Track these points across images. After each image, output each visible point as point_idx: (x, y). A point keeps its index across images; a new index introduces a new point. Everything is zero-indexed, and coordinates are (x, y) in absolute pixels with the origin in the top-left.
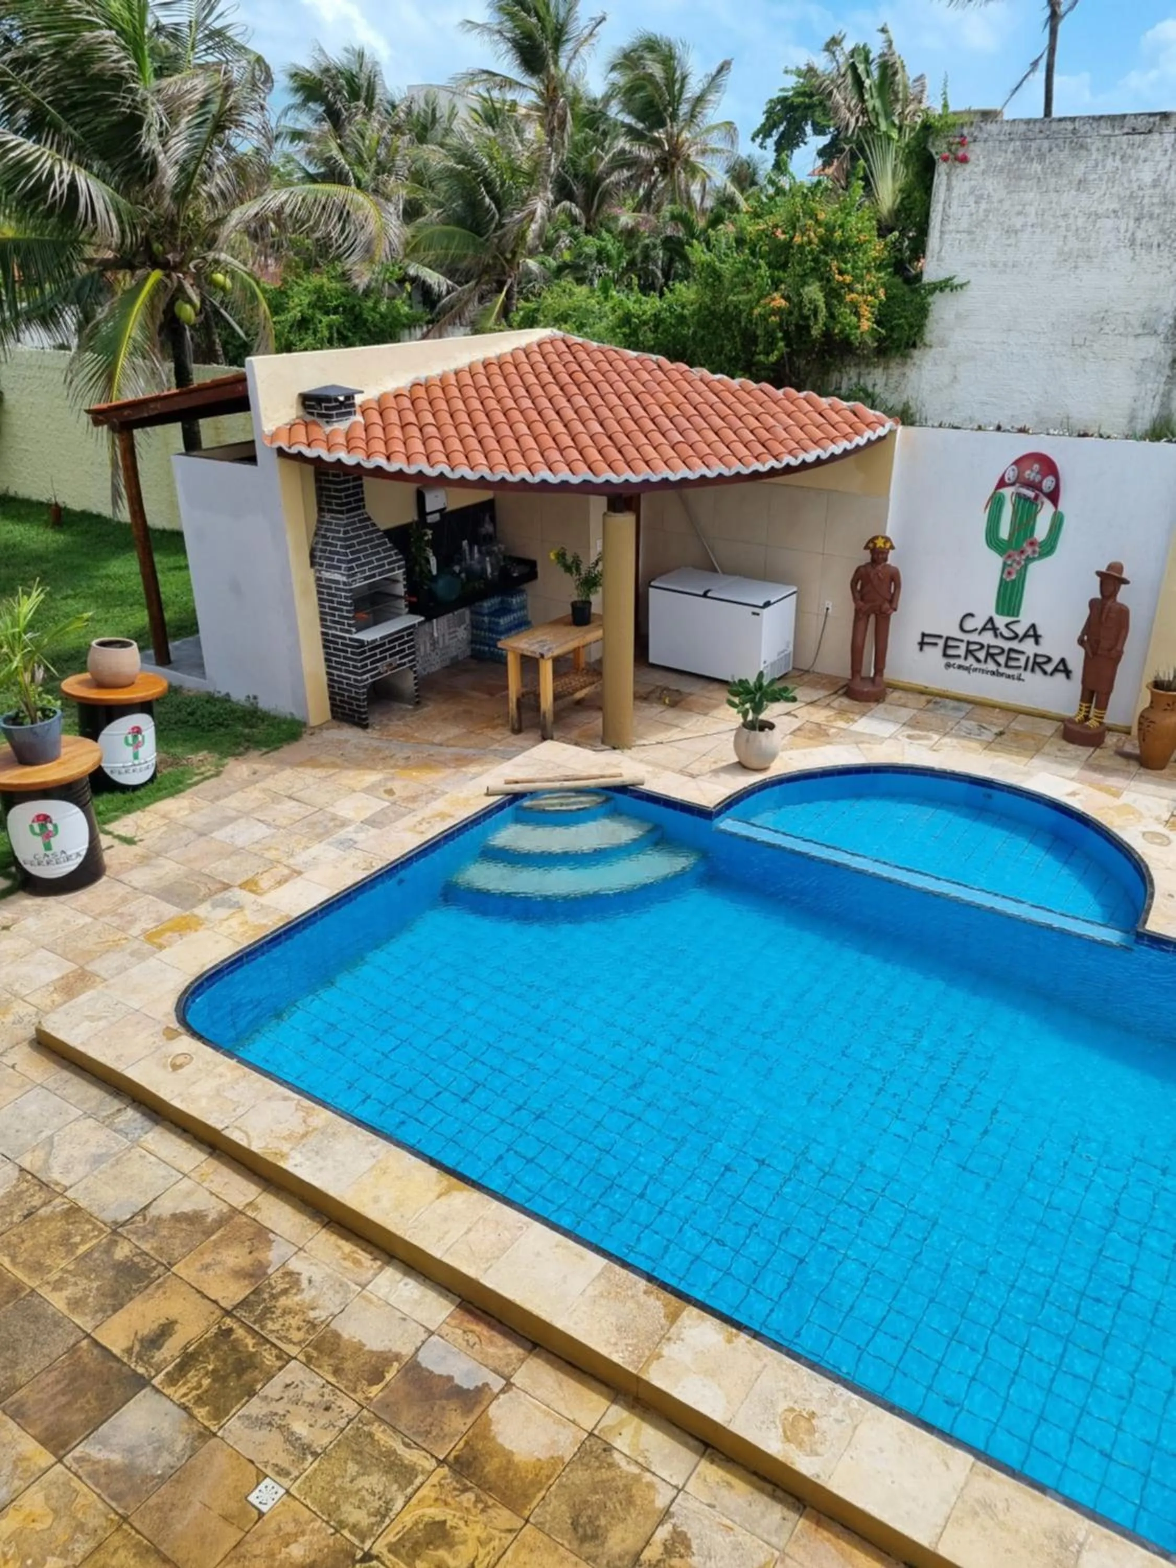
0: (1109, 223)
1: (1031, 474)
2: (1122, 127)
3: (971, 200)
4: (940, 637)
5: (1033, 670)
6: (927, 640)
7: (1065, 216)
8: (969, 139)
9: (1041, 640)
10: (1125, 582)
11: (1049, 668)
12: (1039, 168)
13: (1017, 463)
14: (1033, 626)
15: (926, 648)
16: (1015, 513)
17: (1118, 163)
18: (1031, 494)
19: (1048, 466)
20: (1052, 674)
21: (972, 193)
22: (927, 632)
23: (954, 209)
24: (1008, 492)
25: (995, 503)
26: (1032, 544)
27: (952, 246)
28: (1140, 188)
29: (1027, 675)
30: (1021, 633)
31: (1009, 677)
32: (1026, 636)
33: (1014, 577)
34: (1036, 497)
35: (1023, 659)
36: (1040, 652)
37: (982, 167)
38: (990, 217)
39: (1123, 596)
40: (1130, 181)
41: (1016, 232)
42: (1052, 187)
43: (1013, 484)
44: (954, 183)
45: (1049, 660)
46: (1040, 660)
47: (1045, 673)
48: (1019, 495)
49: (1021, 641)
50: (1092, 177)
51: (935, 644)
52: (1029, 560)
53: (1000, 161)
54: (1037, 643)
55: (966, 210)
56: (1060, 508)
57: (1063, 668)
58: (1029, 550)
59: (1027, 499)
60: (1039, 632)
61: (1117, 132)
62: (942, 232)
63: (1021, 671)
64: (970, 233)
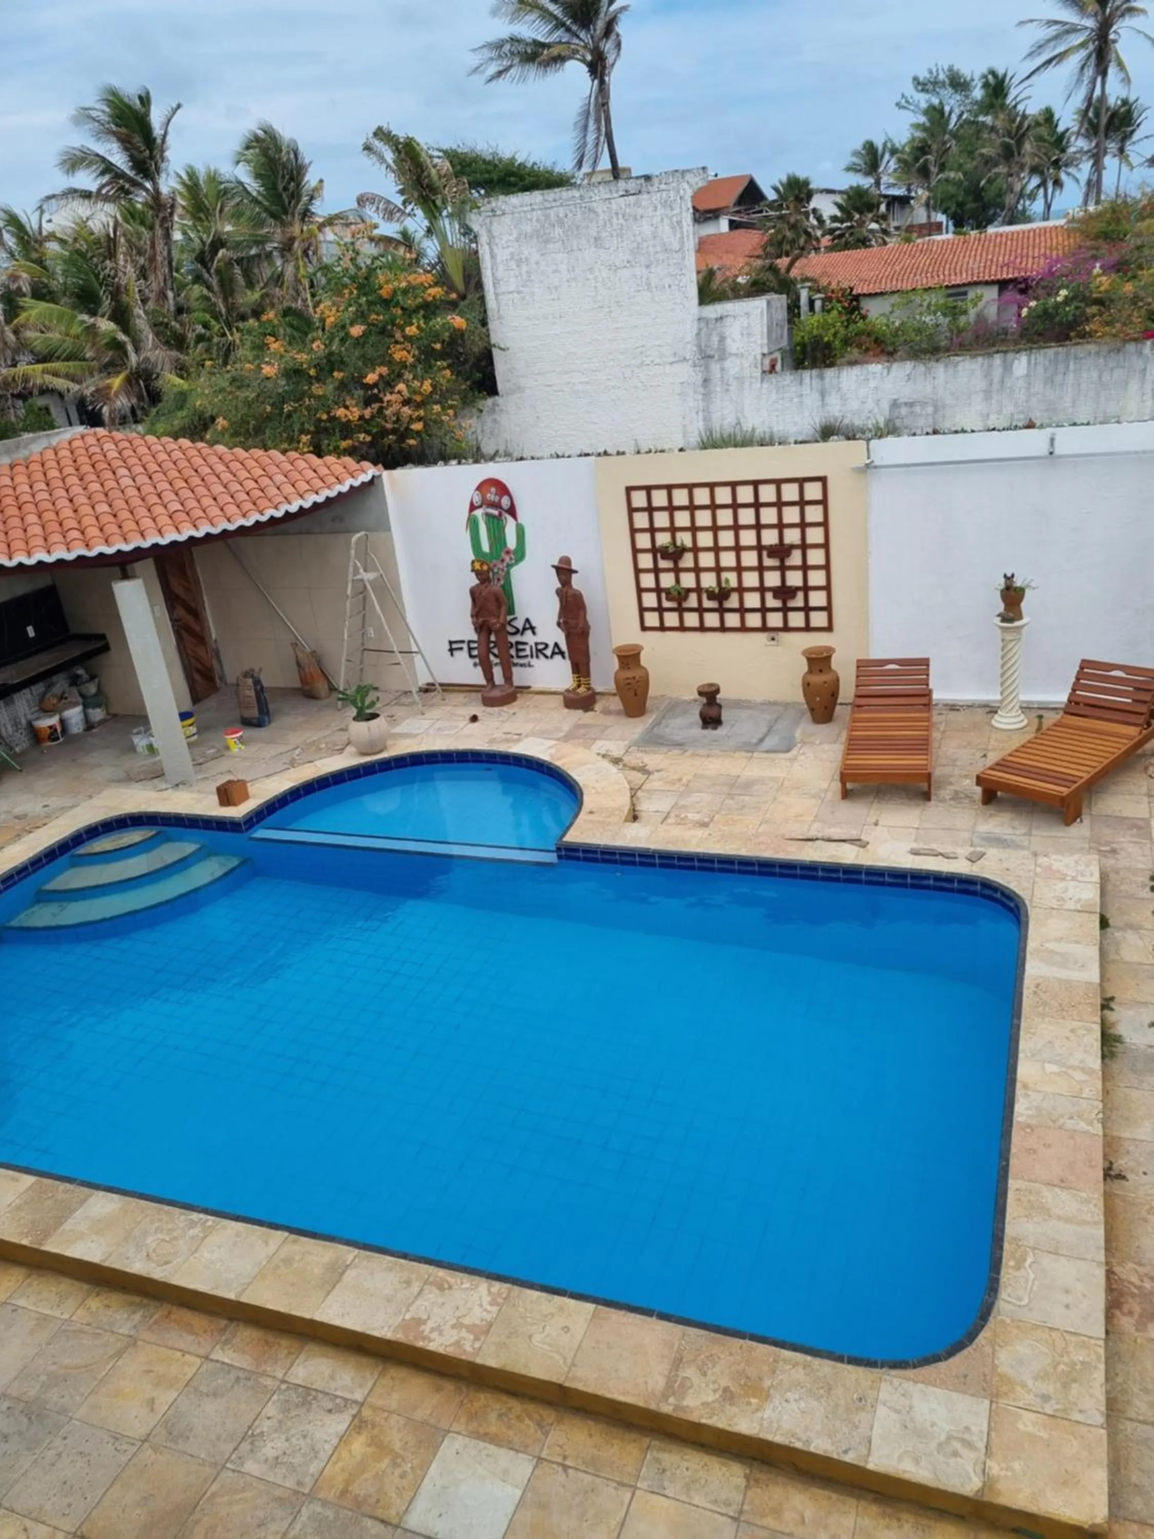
0: (625, 273)
1: (491, 496)
2: (617, 191)
3: (513, 265)
4: (463, 642)
5: (537, 657)
6: (454, 646)
7: (591, 270)
8: (498, 212)
9: (536, 630)
10: (576, 572)
11: (548, 652)
12: (561, 231)
13: (479, 488)
14: (527, 620)
15: (456, 653)
16: (488, 529)
17: (621, 221)
18: (495, 512)
19: (502, 489)
20: (552, 657)
21: (512, 258)
22: (453, 639)
23: (500, 273)
24: (479, 513)
25: (472, 524)
26: (508, 552)
27: (507, 305)
28: (643, 240)
29: (534, 661)
30: (521, 628)
31: (522, 665)
32: (525, 629)
33: (502, 582)
34: (500, 514)
35: (528, 648)
36: (539, 641)
37: (515, 235)
38: (532, 277)
39: (576, 582)
40: (634, 236)
41: (556, 288)
42: (575, 247)
43: (480, 507)
44: (496, 251)
45: (547, 646)
46: (540, 647)
47: (546, 657)
48: (488, 515)
49: (522, 634)
50: (604, 235)
51: (461, 649)
52: (509, 566)
53: (529, 229)
54: (534, 633)
55: (512, 273)
56: (520, 521)
57: (557, 651)
58: (507, 559)
59: (493, 516)
60: (534, 624)
61: (615, 195)
62: (496, 295)
63: (529, 659)
64: (519, 292)
